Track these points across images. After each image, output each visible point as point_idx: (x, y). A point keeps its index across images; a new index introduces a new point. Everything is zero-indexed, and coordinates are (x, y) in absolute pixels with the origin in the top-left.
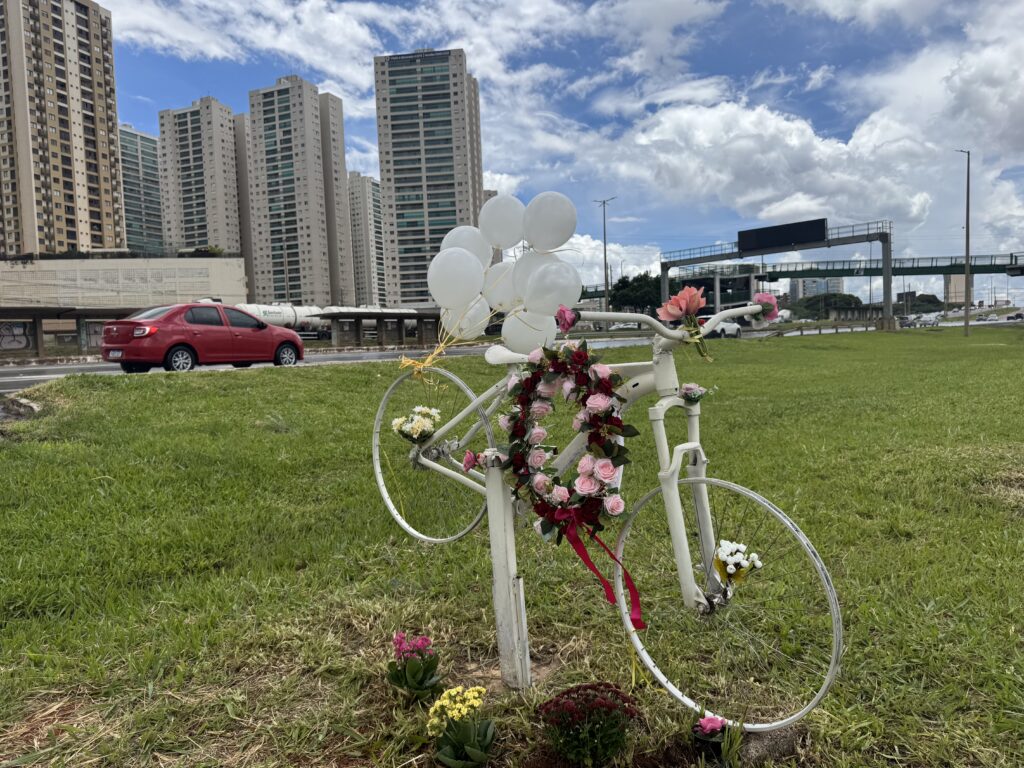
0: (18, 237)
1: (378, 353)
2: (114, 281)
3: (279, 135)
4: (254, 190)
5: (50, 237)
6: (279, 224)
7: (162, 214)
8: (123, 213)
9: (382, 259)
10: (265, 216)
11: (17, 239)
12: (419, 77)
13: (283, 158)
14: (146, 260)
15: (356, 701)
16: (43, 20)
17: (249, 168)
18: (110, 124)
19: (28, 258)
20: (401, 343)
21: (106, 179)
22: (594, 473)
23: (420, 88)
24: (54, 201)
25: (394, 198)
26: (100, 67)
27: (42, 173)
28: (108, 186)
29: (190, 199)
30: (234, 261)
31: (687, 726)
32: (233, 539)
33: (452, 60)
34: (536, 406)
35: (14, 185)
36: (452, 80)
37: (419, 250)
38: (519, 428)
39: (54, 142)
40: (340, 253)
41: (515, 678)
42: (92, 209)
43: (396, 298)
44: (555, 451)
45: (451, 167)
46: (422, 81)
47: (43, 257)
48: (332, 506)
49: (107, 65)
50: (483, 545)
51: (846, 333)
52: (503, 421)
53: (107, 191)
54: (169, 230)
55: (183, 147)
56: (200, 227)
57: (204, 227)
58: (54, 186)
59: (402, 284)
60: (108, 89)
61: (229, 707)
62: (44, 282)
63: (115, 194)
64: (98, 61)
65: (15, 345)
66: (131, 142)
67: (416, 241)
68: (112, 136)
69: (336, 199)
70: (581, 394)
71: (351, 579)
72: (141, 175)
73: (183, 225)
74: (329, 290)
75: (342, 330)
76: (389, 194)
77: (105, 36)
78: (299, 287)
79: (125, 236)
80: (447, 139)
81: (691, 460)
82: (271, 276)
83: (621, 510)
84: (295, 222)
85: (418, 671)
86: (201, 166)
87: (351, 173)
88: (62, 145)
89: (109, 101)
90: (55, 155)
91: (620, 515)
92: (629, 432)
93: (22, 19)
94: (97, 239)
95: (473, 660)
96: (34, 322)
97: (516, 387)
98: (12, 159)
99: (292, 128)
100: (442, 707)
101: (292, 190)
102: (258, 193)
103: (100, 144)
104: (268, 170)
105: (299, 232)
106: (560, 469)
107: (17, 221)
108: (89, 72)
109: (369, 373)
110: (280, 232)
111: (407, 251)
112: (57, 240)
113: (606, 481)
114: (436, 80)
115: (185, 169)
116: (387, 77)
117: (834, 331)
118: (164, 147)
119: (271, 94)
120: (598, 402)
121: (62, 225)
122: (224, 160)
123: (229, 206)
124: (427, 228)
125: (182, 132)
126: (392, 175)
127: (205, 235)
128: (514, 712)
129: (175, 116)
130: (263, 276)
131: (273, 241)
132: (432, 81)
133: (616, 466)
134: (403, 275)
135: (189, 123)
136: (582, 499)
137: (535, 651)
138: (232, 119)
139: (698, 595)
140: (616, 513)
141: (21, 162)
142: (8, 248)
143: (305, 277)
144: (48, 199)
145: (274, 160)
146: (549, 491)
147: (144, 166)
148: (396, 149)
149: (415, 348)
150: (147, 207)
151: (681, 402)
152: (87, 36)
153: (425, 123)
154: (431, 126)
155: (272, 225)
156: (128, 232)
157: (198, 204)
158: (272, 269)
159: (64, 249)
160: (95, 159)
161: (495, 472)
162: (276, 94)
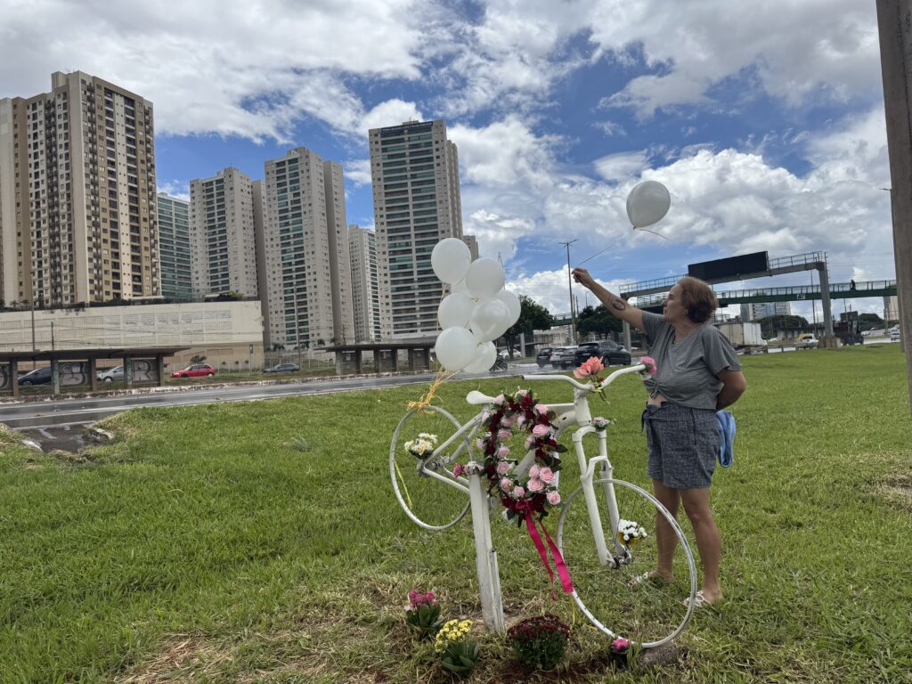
0: (73, 288)
1: (376, 379)
2: (151, 323)
3: (290, 196)
4: (269, 243)
5: (99, 288)
6: (290, 271)
7: (191, 265)
8: (159, 266)
9: (377, 297)
10: (279, 265)
11: (72, 291)
12: (407, 144)
13: (294, 216)
14: (178, 305)
15: (386, 637)
16: (98, 112)
17: (265, 225)
18: (150, 193)
19: (80, 306)
20: (395, 370)
21: (146, 239)
22: (540, 477)
23: (407, 154)
24: (103, 258)
25: (387, 246)
26: (143, 148)
27: (94, 236)
28: (147, 244)
29: (215, 252)
30: (252, 303)
31: (606, 646)
32: (281, 535)
33: (434, 130)
34: (501, 432)
35: (71, 246)
36: (435, 146)
37: (409, 288)
38: (491, 447)
39: (104, 210)
40: (341, 293)
41: (493, 622)
42: (134, 263)
43: (389, 330)
44: (516, 463)
45: (435, 219)
46: (410, 148)
47: (93, 305)
48: (353, 509)
49: (149, 146)
50: (469, 536)
51: (792, 351)
52: (480, 443)
53: (146, 249)
54: (197, 278)
55: (209, 209)
56: (223, 276)
57: (227, 275)
58: (103, 246)
59: (394, 318)
60: (149, 165)
61: (301, 642)
62: (93, 326)
63: (153, 251)
64: (141, 142)
65: (73, 382)
66: (166, 207)
67: (406, 281)
68: (151, 203)
69: (338, 248)
70: (530, 425)
71: (373, 562)
72: (174, 234)
73: (209, 275)
74: (332, 325)
75: (345, 360)
76: (383, 242)
77: (147, 122)
78: (307, 323)
79: (160, 285)
80: (431, 195)
81: (602, 468)
82: (284, 315)
83: (559, 501)
84: (303, 269)
85: (427, 615)
86: (224, 225)
87: (350, 226)
88: (111, 212)
89: (150, 174)
90: (105, 220)
91: (558, 505)
92: (561, 449)
93: (82, 113)
94: (137, 289)
95: (464, 613)
96: (90, 361)
97: (488, 420)
98: (70, 225)
99: (301, 191)
100: (444, 633)
101: (302, 242)
102: (272, 246)
103: (142, 210)
104: (281, 226)
105: (307, 278)
106: (519, 475)
107: (72, 276)
108: (134, 152)
109: (371, 399)
110: (291, 277)
111: (398, 289)
112: (104, 290)
113: (548, 482)
114: (421, 147)
115: (210, 228)
116: (380, 146)
117: (780, 350)
118: (193, 210)
119: (283, 163)
120: (540, 430)
121: (109, 278)
122: (244, 219)
123: (248, 257)
124: (415, 270)
125: (209, 197)
126: (385, 227)
127: (227, 282)
128: (492, 642)
129: (203, 185)
130: (277, 315)
131: (285, 285)
132: (417, 148)
133: (554, 471)
134: (395, 310)
135: (215, 189)
136: (533, 494)
137: (507, 606)
138: (250, 184)
139: (608, 557)
140: (555, 503)
141: (77, 226)
142: (64, 298)
143: (312, 315)
144: (98, 257)
145: (286, 218)
146: (512, 490)
147: (177, 226)
148: (388, 206)
149: (407, 374)
150: (178, 260)
151: (593, 429)
152: (133, 123)
153: (412, 183)
154: (419, 185)
155: (285, 272)
156: (163, 282)
157: (221, 256)
158: (284, 309)
159: (111, 298)
160: (138, 222)
161: (476, 478)
162: (287, 163)
